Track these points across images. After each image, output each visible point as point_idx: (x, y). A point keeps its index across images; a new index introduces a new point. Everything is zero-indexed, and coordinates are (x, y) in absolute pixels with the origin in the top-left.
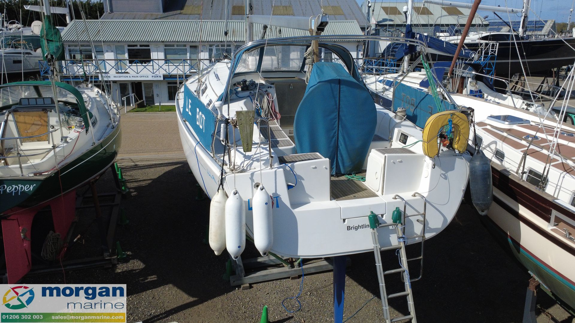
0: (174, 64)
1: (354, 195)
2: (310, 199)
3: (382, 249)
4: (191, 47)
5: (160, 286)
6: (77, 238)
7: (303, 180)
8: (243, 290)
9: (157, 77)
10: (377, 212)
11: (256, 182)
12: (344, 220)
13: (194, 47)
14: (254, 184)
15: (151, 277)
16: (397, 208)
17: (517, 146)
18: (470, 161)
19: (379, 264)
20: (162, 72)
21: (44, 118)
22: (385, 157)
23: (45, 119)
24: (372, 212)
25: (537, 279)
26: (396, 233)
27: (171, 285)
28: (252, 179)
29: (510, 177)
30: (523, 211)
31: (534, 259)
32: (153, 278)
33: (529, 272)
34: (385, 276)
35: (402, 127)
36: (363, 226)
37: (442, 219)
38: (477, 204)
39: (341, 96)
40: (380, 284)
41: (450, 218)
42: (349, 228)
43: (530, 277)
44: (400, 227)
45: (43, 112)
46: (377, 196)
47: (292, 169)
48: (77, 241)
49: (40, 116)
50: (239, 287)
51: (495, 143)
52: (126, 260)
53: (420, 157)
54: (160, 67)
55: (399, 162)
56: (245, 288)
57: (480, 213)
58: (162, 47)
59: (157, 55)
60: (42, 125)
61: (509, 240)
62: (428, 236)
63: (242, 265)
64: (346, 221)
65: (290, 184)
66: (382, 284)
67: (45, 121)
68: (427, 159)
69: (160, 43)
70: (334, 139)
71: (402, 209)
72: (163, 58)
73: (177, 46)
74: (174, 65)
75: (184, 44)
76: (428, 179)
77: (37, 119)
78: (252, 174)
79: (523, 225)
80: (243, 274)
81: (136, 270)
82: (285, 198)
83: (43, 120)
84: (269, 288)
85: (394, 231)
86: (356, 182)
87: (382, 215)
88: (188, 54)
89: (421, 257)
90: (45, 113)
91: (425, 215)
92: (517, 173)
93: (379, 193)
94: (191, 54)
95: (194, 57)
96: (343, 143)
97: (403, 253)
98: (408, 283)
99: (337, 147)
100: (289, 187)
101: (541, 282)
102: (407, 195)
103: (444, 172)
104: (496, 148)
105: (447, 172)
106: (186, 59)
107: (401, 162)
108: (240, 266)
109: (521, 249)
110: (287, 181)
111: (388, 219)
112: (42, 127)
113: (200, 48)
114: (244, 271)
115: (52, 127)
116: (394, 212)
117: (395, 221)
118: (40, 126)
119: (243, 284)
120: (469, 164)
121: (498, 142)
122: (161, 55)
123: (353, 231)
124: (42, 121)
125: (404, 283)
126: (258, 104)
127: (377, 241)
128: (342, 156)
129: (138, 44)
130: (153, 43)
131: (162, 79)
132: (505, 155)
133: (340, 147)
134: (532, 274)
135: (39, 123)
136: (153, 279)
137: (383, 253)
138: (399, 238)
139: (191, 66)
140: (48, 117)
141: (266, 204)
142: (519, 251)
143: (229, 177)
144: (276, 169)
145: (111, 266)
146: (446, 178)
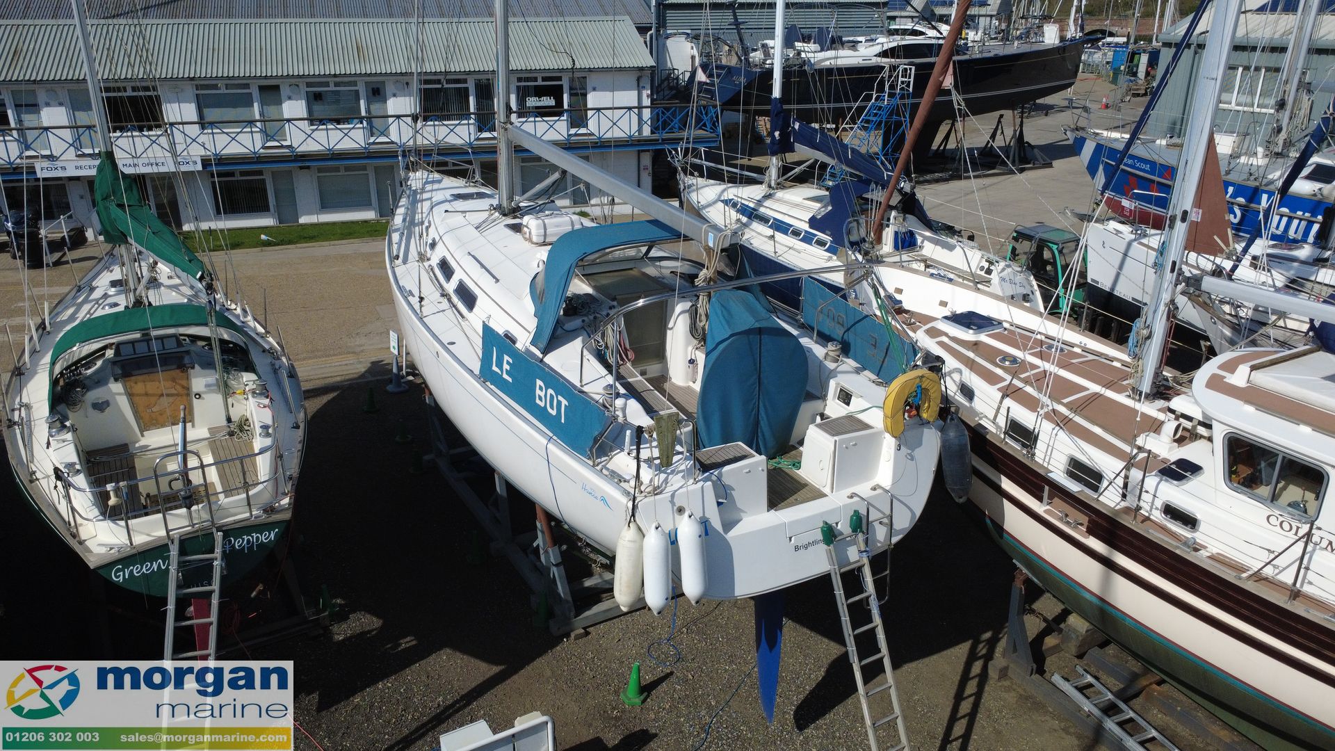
0: (225, 130)
1: (794, 497)
2: (742, 514)
3: (842, 570)
4: (262, 88)
5: (429, 655)
6: (257, 589)
7: (734, 490)
8: (575, 639)
9: (188, 163)
10: (831, 521)
11: (678, 505)
12: (790, 538)
13: (271, 91)
14: (675, 508)
15: (405, 640)
16: (855, 511)
17: (991, 379)
18: (942, 430)
19: (839, 592)
20: (197, 152)
21: (180, 382)
22: (836, 441)
23: (184, 383)
24: (826, 523)
25: (1025, 571)
26: (855, 544)
27: (448, 651)
28: (672, 502)
29: (988, 437)
30: (1007, 485)
31: (1022, 548)
32: (407, 642)
33: (1014, 561)
34: (849, 606)
35: (839, 375)
36: (814, 543)
37: (910, 514)
38: (953, 490)
39: (762, 351)
40: (843, 618)
41: (918, 513)
42: (797, 548)
43: (1015, 568)
44: (861, 537)
45: (178, 371)
46: (826, 496)
47: (719, 479)
48: (256, 596)
49: (174, 380)
50: (568, 635)
51: (960, 372)
52: (342, 616)
53: (879, 434)
54: (189, 141)
55: (854, 445)
56: (578, 637)
57: (957, 500)
58: (190, 91)
59: (180, 111)
60: (177, 395)
61: (988, 521)
62: (895, 540)
63: (570, 599)
64: (793, 539)
65: (720, 500)
66: (845, 619)
67: (183, 387)
68: (887, 436)
69: (185, 82)
70: (754, 412)
71: (863, 512)
72: (195, 118)
73: (227, 87)
74: (224, 133)
75: (242, 83)
76: (891, 464)
77: (169, 384)
78: (673, 496)
79: (1006, 503)
80: (572, 614)
81: (369, 632)
82: (716, 523)
83: (180, 385)
84: (617, 630)
85: (854, 543)
86: (787, 471)
87: (837, 524)
88: (256, 105)
89: (888, 572)
90: (182, 372)
91: (891, 517)
92: (994, 421)
93: (827, 490)
94: (262, 104)
95: (271, 111)
96: (765, 419)
97: (867, 571)
98: (876, 611)
99: (757, 423)
100: (719, 504)
101: (1030, 575)
102: (864, 489)
103: (909, 451)
104: (961, 380)
105: (913, 451)
106: (253, 119)
107: (855, 445)
108: (567, 602)
109: (1005, 535)
110: (717, 496)
111: (844, 527)
112: (179, 398)
113: (285, 91)
114: (573, 609)
115: (197, 396)
116: (852, 517)
117: (854, 530)
118: (175, 398)
119: (572, 631)
120: (939, 433)
121: (963, 371)
122: (189, 111)
123: (802, 551)
124: (178, 387)
125: (870, 610)
126: (601, 341)
127: (835, 562)
128: (763, 435)
129: (129, 85)
130: (168, 83)
131: (199, 167)
132: (977, 392)
133: (762, 422)
134: (1017, 563)
135: (173, 391)
136: (410, 644)
137: (843, 576)
138: (861, 552)
139: (265, 132)
140: (188, 378)
141: (700, 536)
142: (1001, 537)
143: (643, 502)
144: (702, 483)
145: (321, 632)
146: (912, 459)
